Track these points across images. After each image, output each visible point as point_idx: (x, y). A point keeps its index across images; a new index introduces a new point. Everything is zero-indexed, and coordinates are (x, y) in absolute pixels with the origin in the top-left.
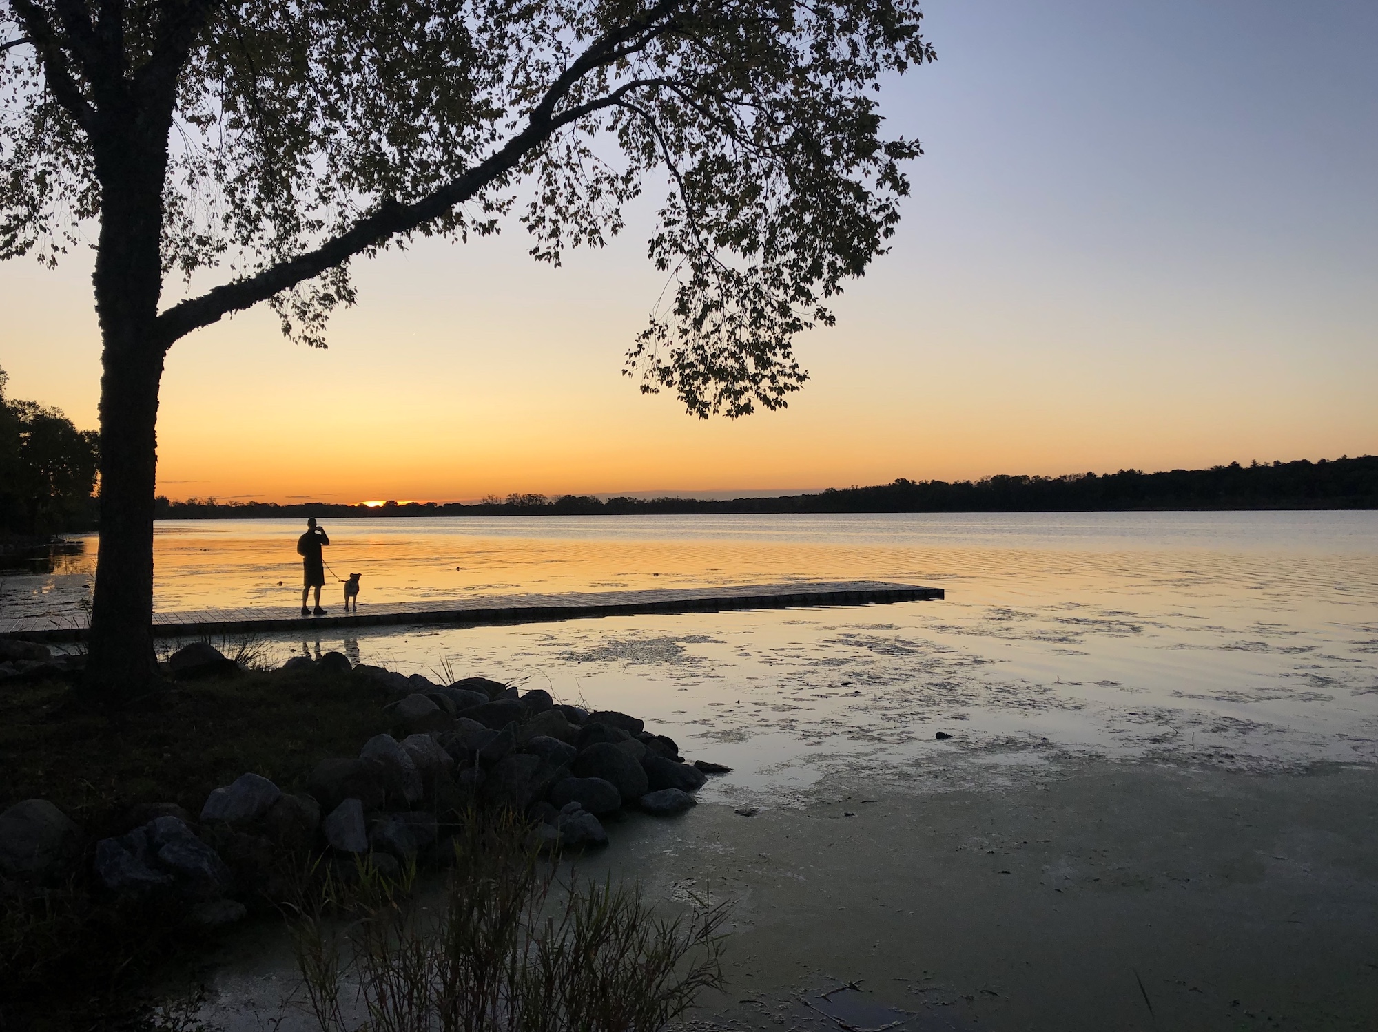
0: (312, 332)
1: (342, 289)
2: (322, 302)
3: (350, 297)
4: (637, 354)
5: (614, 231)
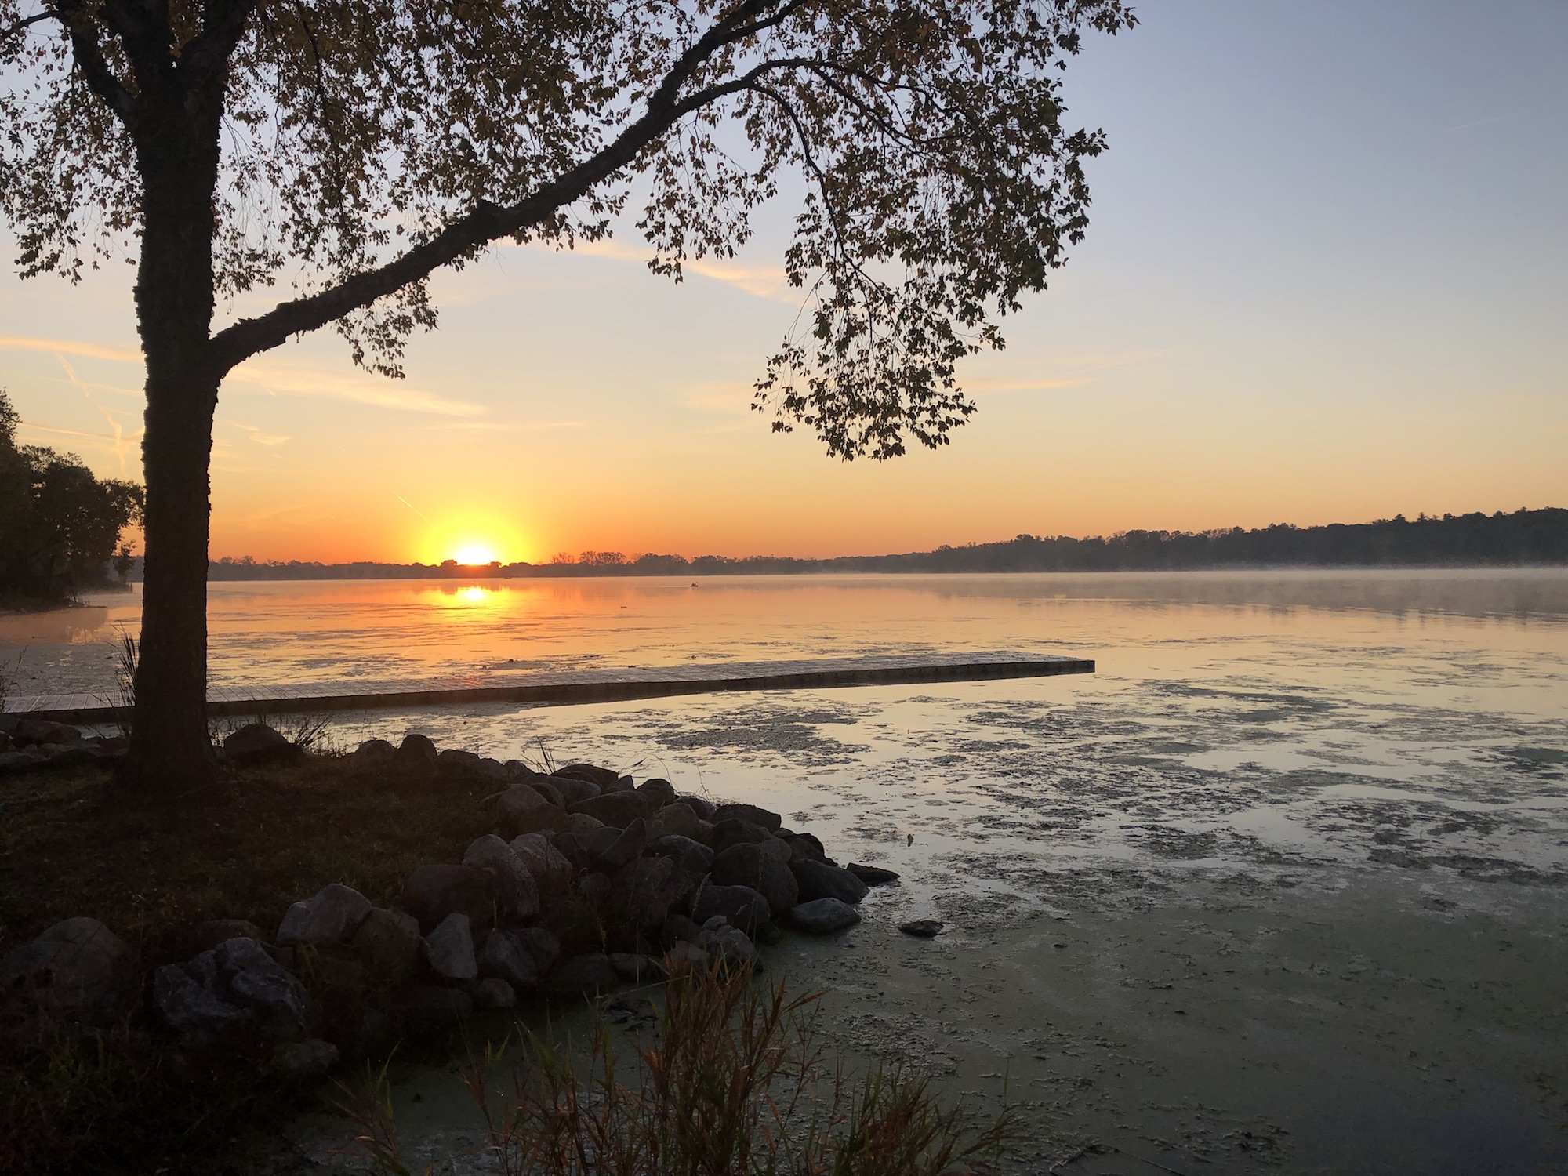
0: (388, 359)
1: (421, 310)
2: (398, 325)
3: (430, 319)
4: (769, 384)
5: (740, 239)
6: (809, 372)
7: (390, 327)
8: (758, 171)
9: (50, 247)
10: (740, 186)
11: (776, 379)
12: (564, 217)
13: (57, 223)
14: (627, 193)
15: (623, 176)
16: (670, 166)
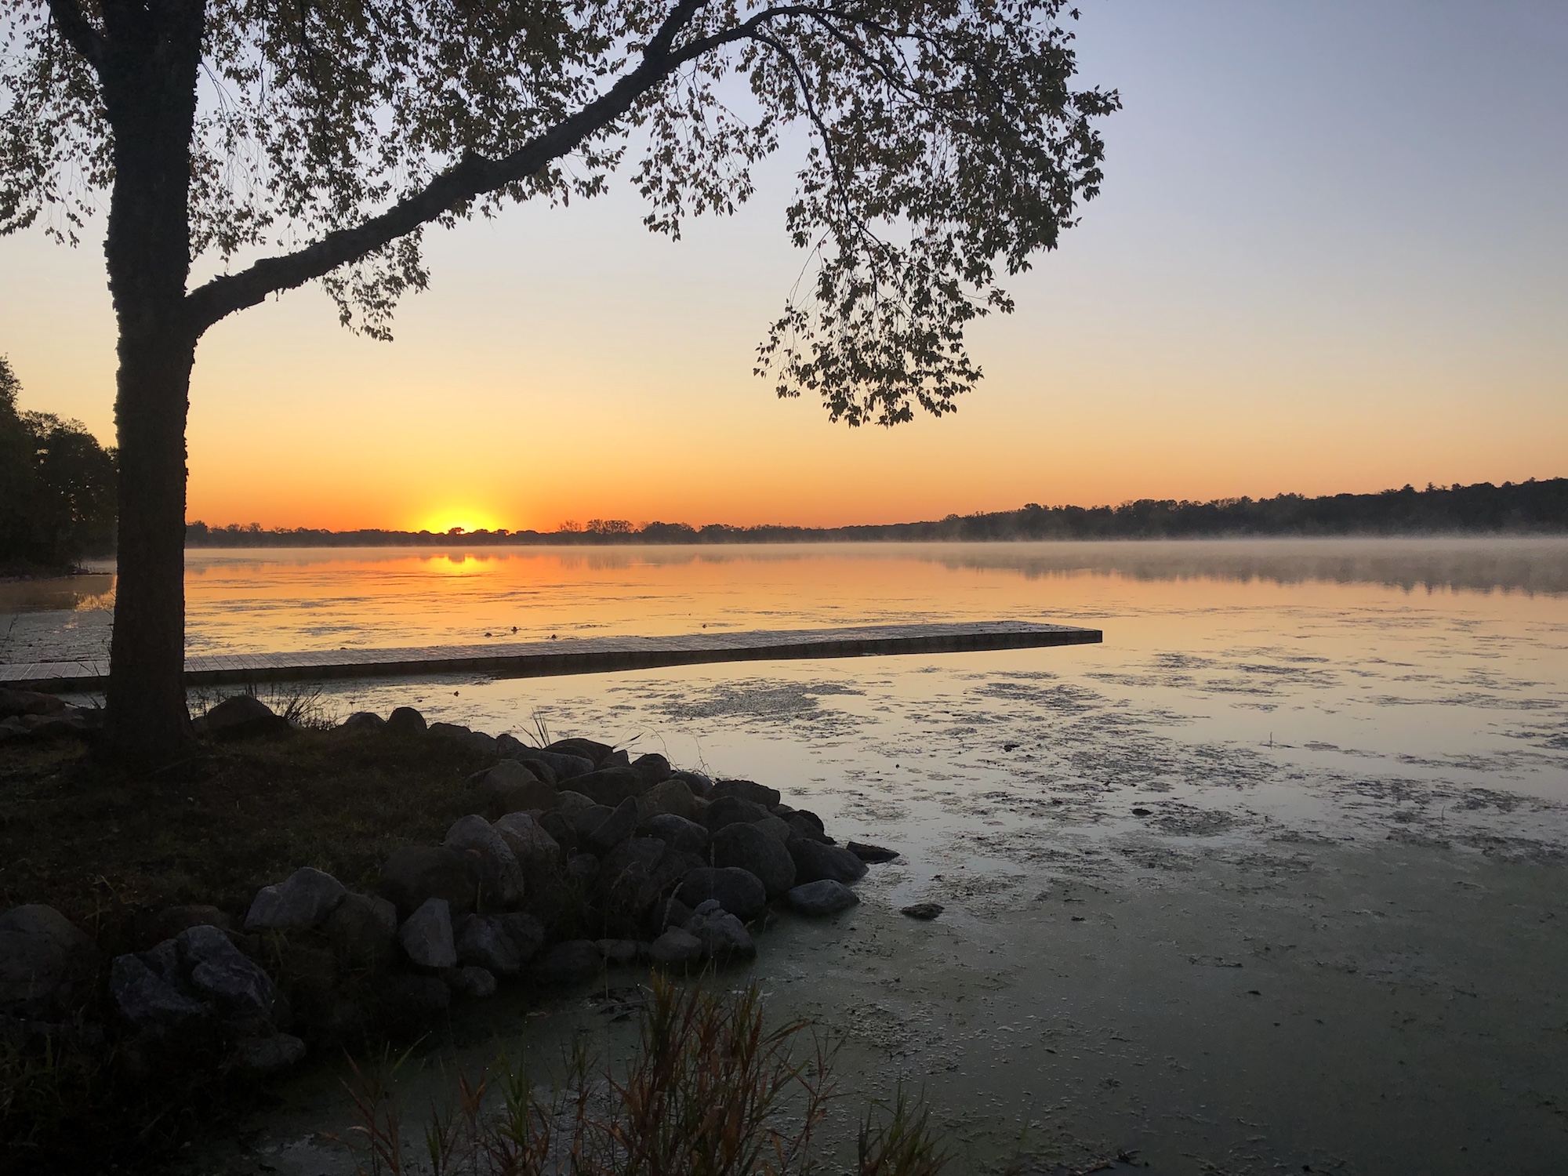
0: (376, 320)
2: (388, 286)
3: (421, 280)
4: (770, 349)
5: (742, 197)
6: (812, 335)
7: (380, 287)
8: (758, 124)
9: (27, 204)
10: (741, 141)
11: (779, 342)
12: (558, 172)
13: (34, 178)
14: (624, 148)
15: (619, 131)
16: (667, 118)
